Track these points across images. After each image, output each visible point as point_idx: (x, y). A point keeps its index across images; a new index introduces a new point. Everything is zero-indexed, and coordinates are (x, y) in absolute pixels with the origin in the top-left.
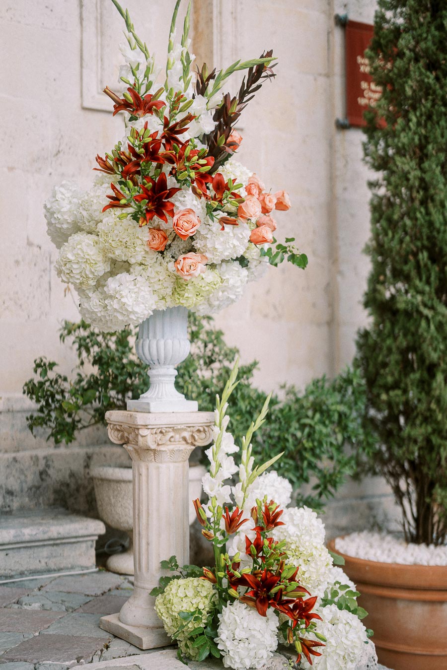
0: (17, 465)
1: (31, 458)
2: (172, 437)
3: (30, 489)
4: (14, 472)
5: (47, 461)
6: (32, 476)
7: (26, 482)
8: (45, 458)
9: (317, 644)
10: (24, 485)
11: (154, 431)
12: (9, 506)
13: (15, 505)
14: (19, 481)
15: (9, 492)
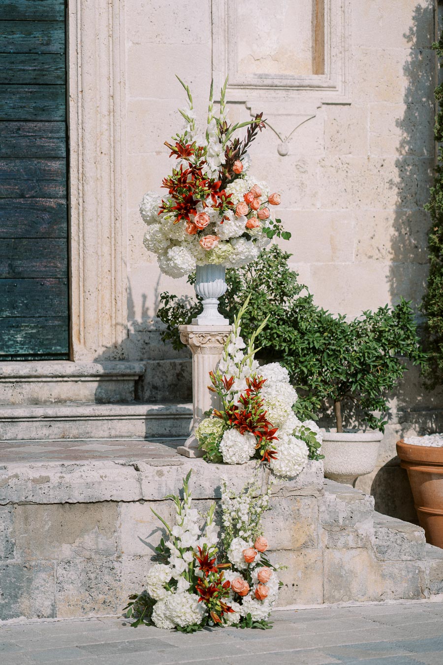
0: (160, 369)
1: (171, 364)
2: (210, 339)
3: (170, 386)
4: (158, 373)
5: (183, 366)
6: (171, 377)
7: (167, 381)
8: (181, 364)
9: (274, 453)
10: (165, 382)
11: (197, 335)
12: (155, 397)
13: (159, 397)
14: (162, 380)
15: (155, 388)
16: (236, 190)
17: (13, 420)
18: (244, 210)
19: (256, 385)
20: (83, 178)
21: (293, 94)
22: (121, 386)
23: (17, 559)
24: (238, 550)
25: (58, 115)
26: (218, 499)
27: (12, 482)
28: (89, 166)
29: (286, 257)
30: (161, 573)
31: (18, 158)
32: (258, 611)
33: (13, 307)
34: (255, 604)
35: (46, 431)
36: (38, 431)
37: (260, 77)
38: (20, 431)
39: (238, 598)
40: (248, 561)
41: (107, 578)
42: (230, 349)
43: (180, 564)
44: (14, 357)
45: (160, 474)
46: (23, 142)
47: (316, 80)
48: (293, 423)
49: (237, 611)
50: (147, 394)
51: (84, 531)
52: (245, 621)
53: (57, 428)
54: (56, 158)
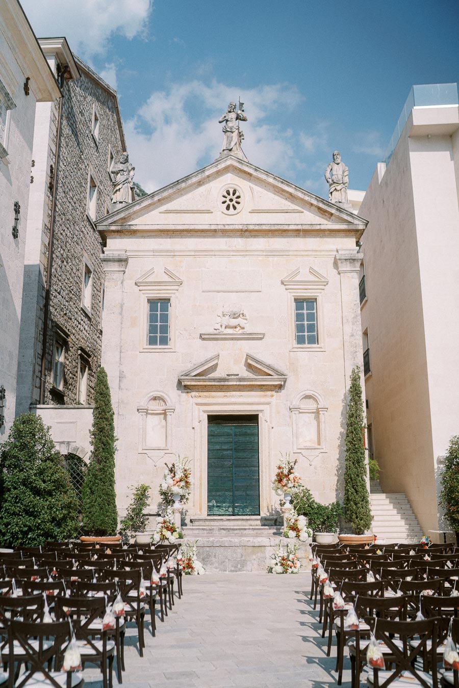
0: (281, 518)
2: (287, 510)
9: (300, 536)
11: (285, 509)
13: (281, 524)
15: (280, 522)
16: (291, 476)
17: (245, 529)
18: (293, 481)
19: (297, 521)
20: (262, 472)
21: (313, 450)
22: (271, 522)
23: (243, 558)
24: (291, 557)
25: (257, 457)
26: (288, 546)
27: (242, 541)
28: (264, 469)
29: (309, 491)
30: (274, 561)
31: (247, 467)
32: (295, 570)
33: (246, 503)
34: (295, 569)
35: (252, 532)
36: (251, 532)
37: (305, 446)
38: (247, 532)
39: (291, 568)
40: (293, 559)
41: (263, 563)
42: (291, 512)
43: (278, 559)
44: (247, 515)
45: (275, 540)
46: (249, 463)
47: (319, 447)
48: (305, 529)
49: (290, 570)
50: (278, 524)
51: (258, 552)
52: (292, 572)
53: (255, 531)
54: (256, 467)
